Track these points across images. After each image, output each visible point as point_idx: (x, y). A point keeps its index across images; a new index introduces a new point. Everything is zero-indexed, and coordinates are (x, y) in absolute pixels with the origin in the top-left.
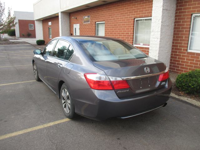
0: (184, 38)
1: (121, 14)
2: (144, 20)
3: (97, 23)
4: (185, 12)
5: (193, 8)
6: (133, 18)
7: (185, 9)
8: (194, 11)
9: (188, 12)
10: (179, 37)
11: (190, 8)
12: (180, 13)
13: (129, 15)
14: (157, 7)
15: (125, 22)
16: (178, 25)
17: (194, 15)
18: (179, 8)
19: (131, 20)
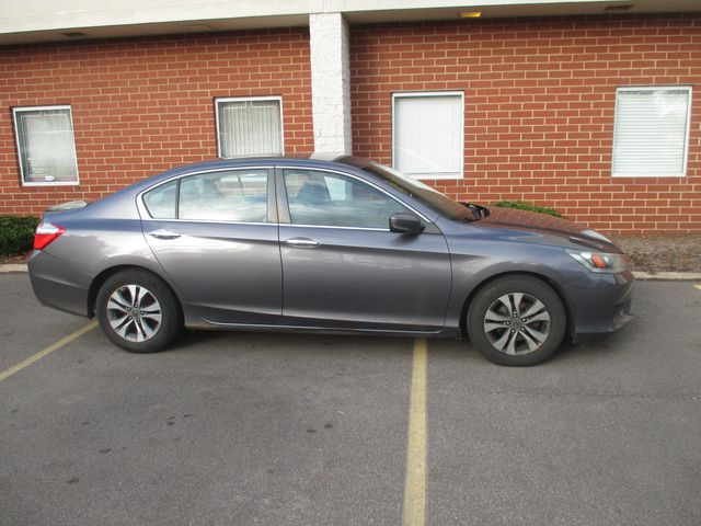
0: (381, 150)
1: (156, 82)
2: (248, 102)
3: (15, 110)
4: (376, 88)
5: (393, 79)
6: (210, 97)
7: (372, 80)
8: (398, 87)
9: (383, 87)
10: (369, 147)
11: (387, 79)
12: (361, 88)
13: (189, 87)
14: (325, 72)
15: (177, 109)
16: (361, 118)
17: (395, 95)
18: (357, 76)
19: (202, 102)
